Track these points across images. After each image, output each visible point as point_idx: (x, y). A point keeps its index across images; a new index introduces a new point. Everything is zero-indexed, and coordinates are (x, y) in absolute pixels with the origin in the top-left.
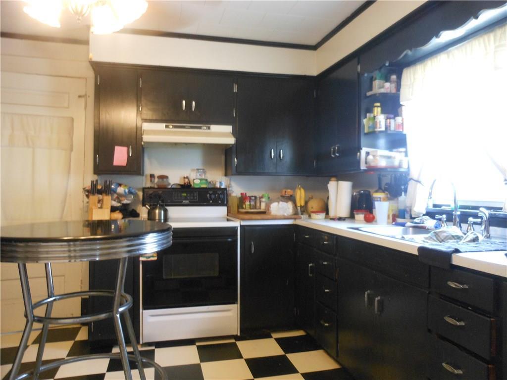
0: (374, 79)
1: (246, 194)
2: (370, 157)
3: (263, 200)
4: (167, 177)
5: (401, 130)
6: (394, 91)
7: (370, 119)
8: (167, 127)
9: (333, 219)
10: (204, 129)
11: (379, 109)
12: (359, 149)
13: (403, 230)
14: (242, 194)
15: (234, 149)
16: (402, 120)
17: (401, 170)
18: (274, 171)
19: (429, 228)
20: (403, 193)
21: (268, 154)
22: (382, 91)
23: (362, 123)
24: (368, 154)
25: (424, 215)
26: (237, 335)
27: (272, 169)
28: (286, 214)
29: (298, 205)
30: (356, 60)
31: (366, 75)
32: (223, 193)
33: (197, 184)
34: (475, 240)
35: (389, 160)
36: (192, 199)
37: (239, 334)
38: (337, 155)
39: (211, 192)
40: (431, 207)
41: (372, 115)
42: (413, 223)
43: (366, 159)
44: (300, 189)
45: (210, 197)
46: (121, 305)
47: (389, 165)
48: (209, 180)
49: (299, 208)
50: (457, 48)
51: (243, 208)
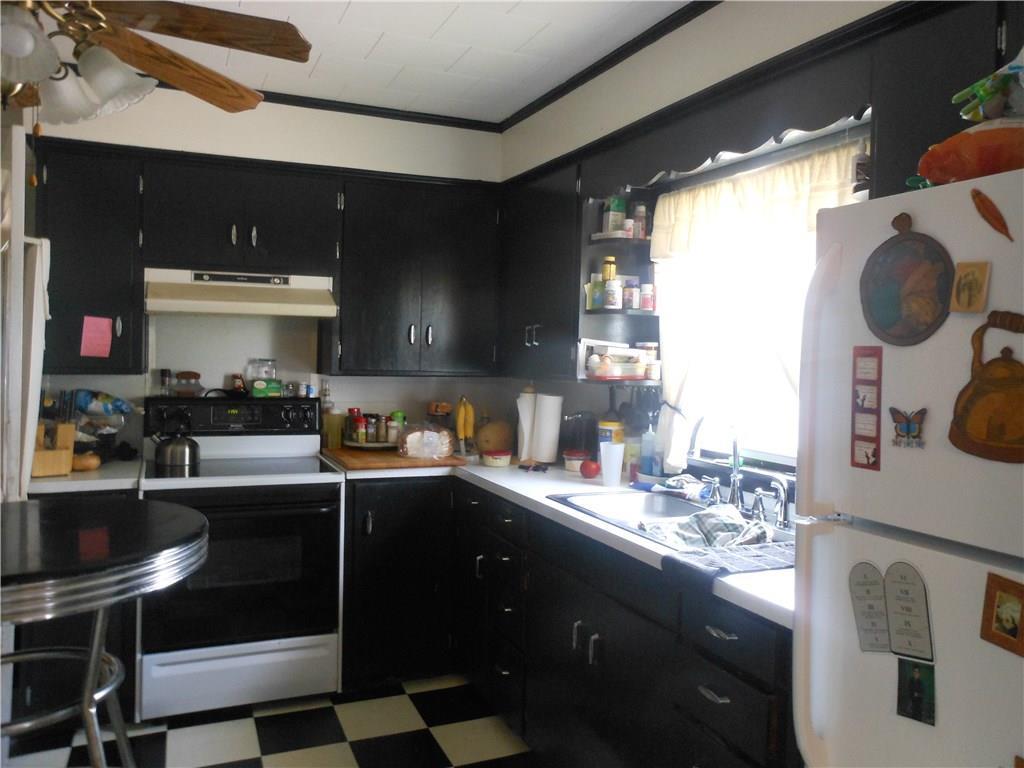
0: (605, 208)
1: (358, 410)
2: (595, 358)
3: (394, 424)
4: (196, 376)
5: (651, 309)
6: (641, 235)
7: (596, 284)
8: (198, 277)
9: (525, 468)
10: (275, 283)
11: (613, 267)
12: (575, 339)
13: (647, 499)
14: (351, 410)
15: (337, 326)
16: (654, 290)
17: (649, 383)
18: (417, 368)
19: (691, 497)
20: (651, 426)
21: (405, 333)
22: (619, 234)
23: (582, 290)
24: (591, 350)
25: (684, 472)
26: (335, 692)
27: (411, 365)
28: (435, 457)
29: (461, 436)
30: (573, 169)
31: (591, 201)
32: (313, 408)
33: (260, 391)
34: (760, 538)
35: (629, 365)
36: (251, 421)
37: (340, 691)
38: (536, 344)
39: (288, 407)
40: (697, 456)
41: (600, 277)
42: (664, 485)
43: (587, 360)
44: (465, 404)
45: (287, 415)
46: (99, 687)
47: (628, 374)
48: (285, 382)
49: (462, 443)
50: (749, 176)
51: (351, 439)
